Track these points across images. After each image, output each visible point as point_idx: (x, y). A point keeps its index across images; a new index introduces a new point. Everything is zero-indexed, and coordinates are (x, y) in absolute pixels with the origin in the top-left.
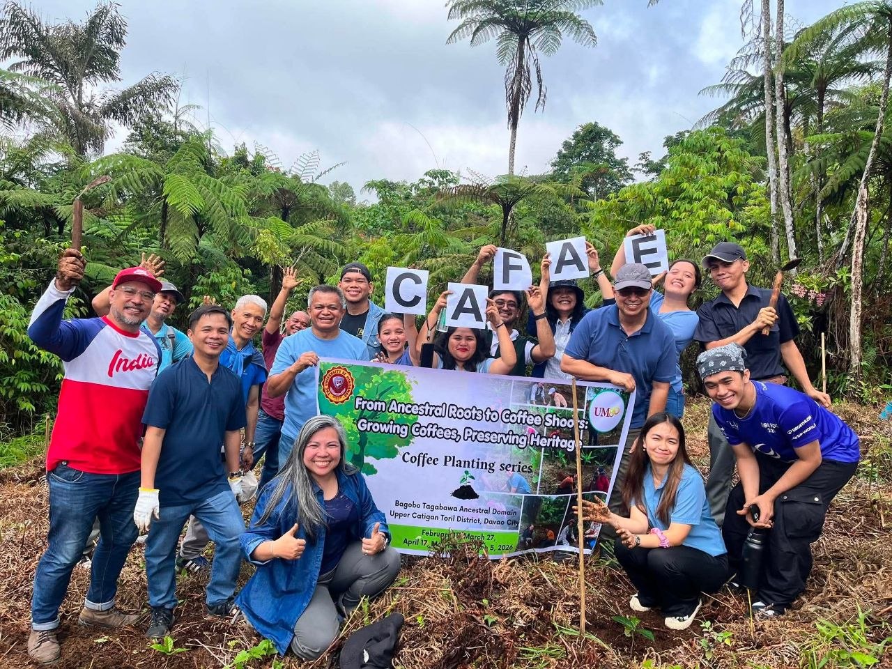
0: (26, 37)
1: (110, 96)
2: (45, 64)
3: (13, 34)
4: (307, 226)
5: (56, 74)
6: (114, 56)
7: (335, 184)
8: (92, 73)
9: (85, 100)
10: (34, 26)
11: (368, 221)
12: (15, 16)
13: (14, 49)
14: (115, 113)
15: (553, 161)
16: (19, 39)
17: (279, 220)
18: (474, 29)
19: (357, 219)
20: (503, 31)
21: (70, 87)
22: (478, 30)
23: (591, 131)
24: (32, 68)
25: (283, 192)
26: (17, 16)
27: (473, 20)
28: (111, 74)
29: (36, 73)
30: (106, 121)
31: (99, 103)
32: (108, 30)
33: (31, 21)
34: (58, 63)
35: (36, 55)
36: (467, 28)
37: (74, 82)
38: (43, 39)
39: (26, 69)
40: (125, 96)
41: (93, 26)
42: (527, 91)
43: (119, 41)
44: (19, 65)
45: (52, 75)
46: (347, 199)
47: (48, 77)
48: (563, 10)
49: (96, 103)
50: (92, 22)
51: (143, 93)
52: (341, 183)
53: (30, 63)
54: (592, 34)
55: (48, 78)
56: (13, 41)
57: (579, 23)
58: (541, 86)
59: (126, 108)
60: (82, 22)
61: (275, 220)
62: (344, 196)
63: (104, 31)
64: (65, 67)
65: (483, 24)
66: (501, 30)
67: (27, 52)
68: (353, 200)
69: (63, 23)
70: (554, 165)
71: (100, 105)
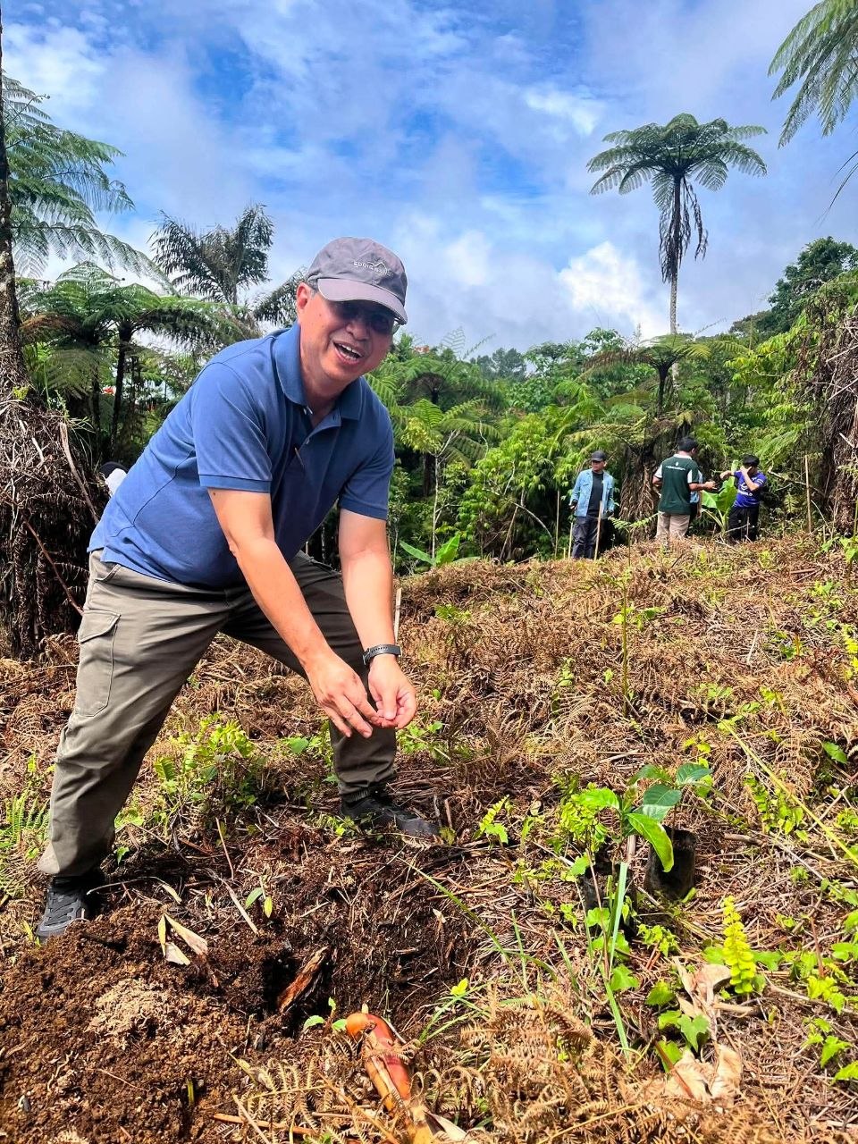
0: (184, 252)
1: (263, 299)
2: (202, 274)
3: (173, 251)
4: (456, 410)
5: (213, 283)
6: (263, 257)
7: (500, 352)
8: (244, 278)
9: (241, 304)
10: (190, 240)
11: (524, 397)
12: (174, 233)
13: (175, 264)
14: (266, 313)
15: (772, 295)
16: (179, 255)
17: (430, 403)
18: (623, 176)
19: (512, 397)
20: (657, 172)
21: (226, 294)
22: (627, 176)
23: (823, 250)
24: (191, 282)
25: (431, 376)
26: (175, 233)
27: (622, 166)
28: (261, 276)
29: (195, 285)
30: (259, 323)
31: (253, 307)
32: (256, 233)
33: (187, 236)
34: (214, 274)
35: (194, 268)
36: (615, 177)
37: (230, 290)
38: (198, 251)
39: (186, 282)
40: (275, 298)
41: (243, 233)
42: (685, 237)
43: (267, 242)
44: (180, 279)
45: (210, 286)
46: (515, 370)
47: (206, 288)
48: (723, 141)
49: (249, 307)
50: (241, 228)
51: (292, 291)
52: (507, 350)
53: (190, 276)
54: (760, 162)
55: (205, 290)
56: (173, 257)
57: (745, 152)
58: (701, 230)
59: (277, 309)
60: (232, 228)
61: (424, 404)
62: (511, 366)
63: (252, 235)
64: (221, 277)
65: (633, 170)
66: (655, 172)
67: (186, 266)
68: (523, 370)
69: (213, 230)
70: (773, 300)
71: (253, 309)
